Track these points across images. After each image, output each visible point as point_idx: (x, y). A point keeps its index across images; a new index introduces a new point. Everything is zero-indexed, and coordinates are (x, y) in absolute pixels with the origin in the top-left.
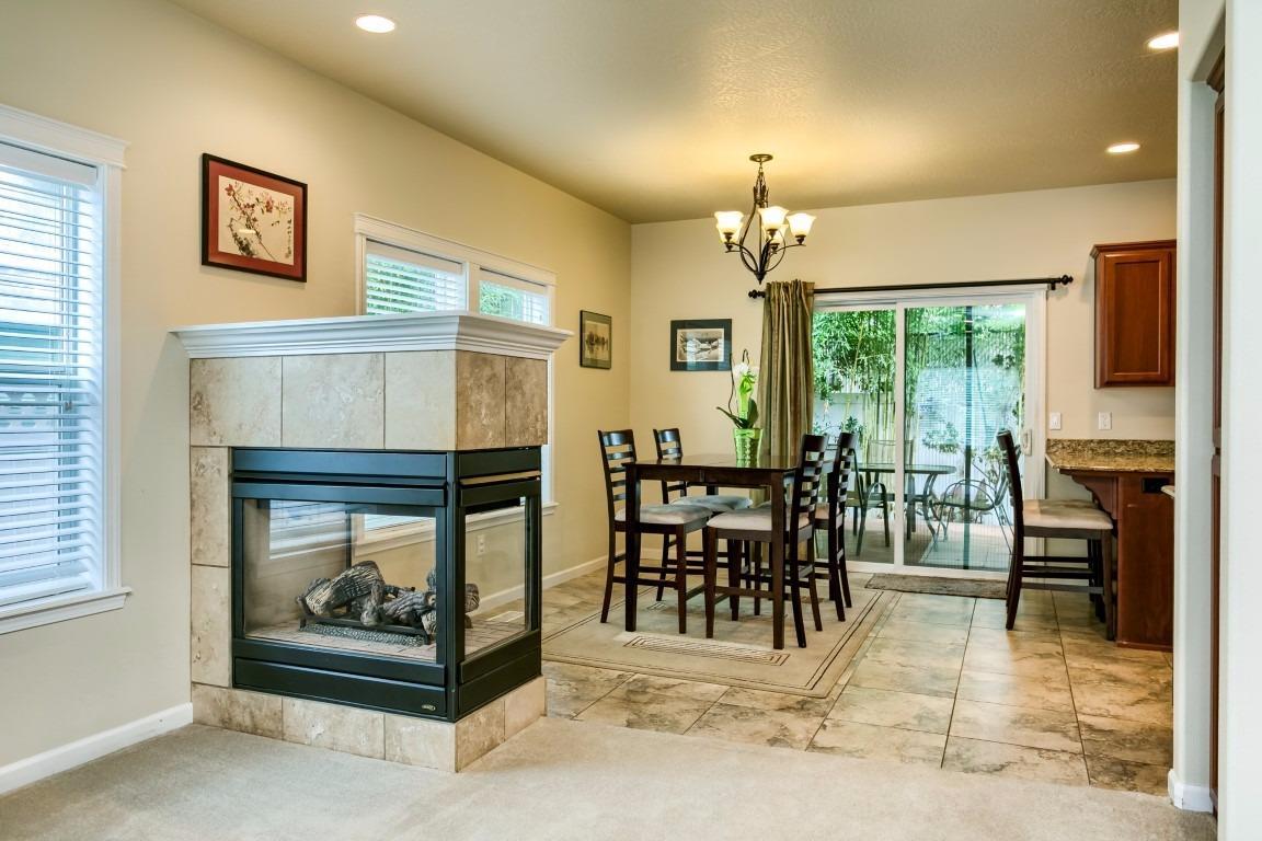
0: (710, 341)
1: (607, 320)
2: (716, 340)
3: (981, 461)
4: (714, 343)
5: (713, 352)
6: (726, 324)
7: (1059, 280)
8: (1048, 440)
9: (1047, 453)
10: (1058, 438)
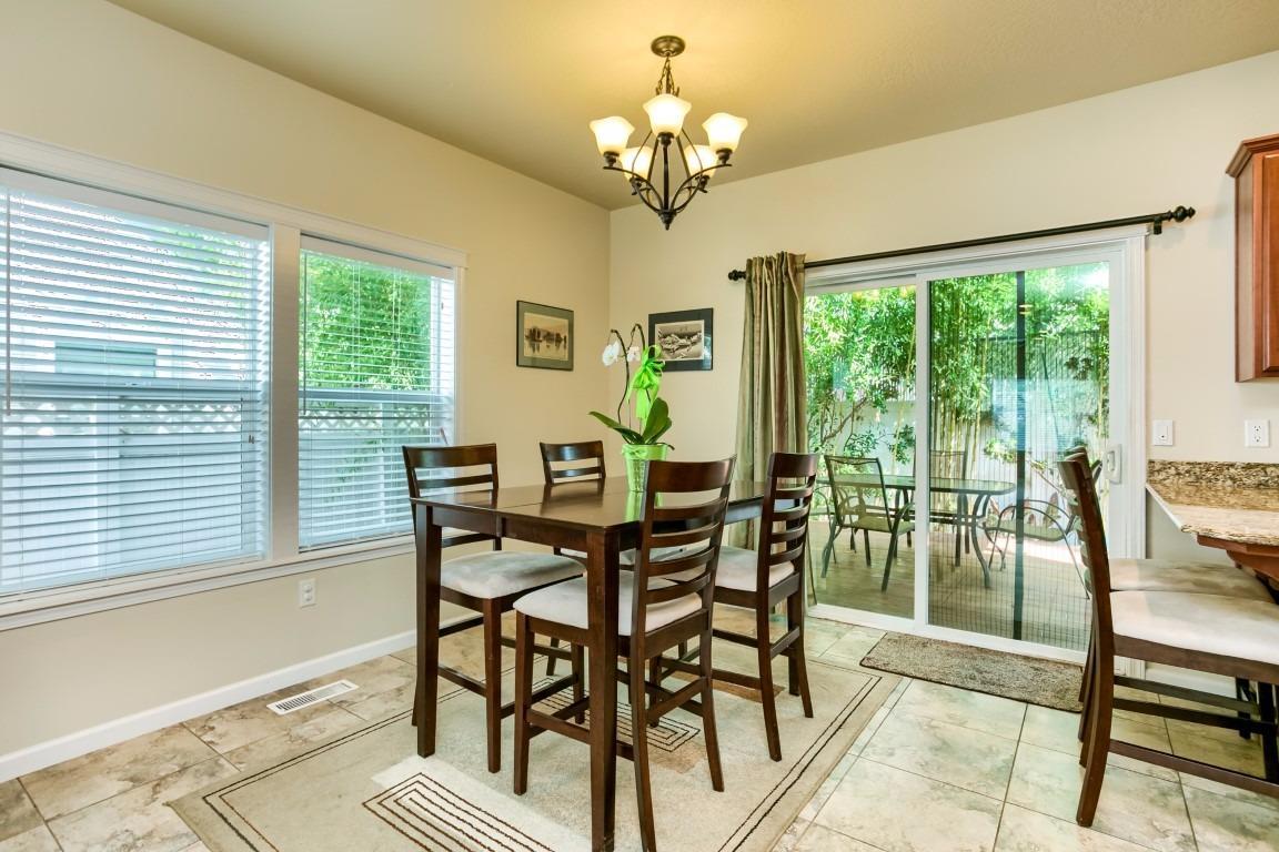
0: (690, 336)
1: (568, 314)
2: (695, 334)
3: (1052, 473)
4: (695, 338)
5: (694, 349)
6: (706, 315)
7: (1169, 216)
8: (1151, 462)
9: (1150, 482)
10: (1169, 459)
